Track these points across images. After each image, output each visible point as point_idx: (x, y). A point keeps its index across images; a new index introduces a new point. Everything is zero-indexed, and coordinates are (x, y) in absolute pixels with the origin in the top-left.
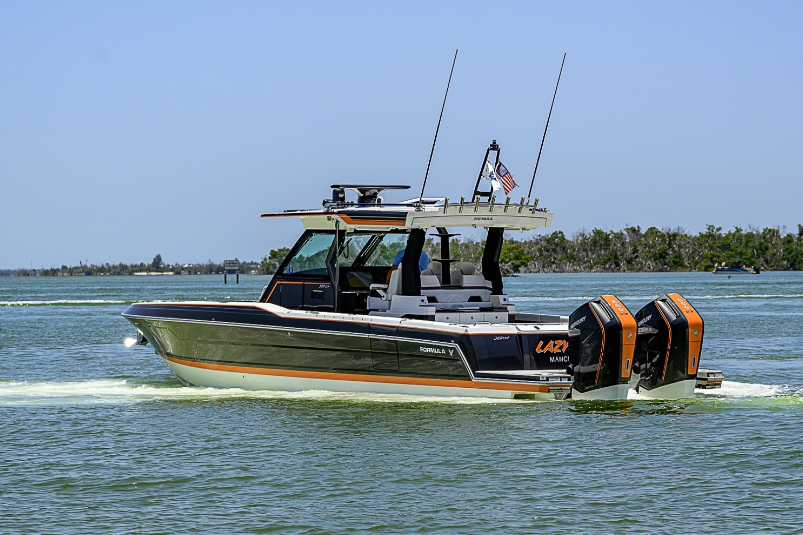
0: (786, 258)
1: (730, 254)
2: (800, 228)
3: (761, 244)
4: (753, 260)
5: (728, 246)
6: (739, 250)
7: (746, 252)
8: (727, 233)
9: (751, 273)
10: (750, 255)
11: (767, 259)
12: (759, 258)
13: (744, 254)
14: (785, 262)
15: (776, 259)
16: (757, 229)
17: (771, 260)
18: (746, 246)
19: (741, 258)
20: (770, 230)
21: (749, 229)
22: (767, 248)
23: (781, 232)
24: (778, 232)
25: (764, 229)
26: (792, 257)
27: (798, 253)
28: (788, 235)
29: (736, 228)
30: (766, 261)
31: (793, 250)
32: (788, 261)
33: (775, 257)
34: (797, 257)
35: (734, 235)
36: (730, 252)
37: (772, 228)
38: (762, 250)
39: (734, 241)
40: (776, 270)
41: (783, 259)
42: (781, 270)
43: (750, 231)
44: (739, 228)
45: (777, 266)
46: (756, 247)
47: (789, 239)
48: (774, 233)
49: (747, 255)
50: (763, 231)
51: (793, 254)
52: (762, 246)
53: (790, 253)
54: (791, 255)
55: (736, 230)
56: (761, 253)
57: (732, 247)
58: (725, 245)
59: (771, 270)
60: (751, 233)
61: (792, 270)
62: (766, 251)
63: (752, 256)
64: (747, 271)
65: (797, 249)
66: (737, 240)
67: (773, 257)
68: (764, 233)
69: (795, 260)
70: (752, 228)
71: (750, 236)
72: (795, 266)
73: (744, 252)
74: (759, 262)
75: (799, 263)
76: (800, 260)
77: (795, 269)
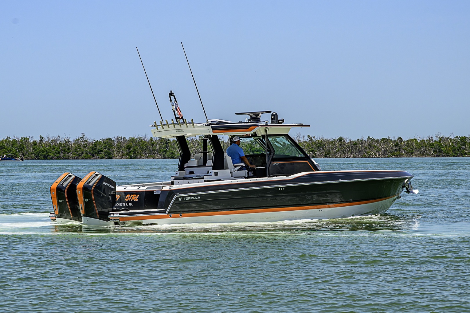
0: (34, 153)
1: (5, 151)
2: (41, 138)
3: (21, 146)
4: (16, 154)
5: (4, 147)
6: (9, 149)
7: (13, 150)
8: (2, 140)
9: (19, 161)
10: (15, 151)
11: (24, 154)
12: (19, 153)
13: (12, 150)
14: (33, 155)
15: (28, 154)
16: (18, 138)
17: (26, 154)
18: (12, 146)
19: (10, 153)
20: (25, 138)
21: (14, 137)
22: (24, 148)
23: (30, 139)
24: (28, 139)
25: (21, 138)
26: (37, 153)
27: (40, 150)
28: (34, 141)
29: (7, 137)
30: (23, 155)
31: (37, 149)
32: (35, 154)
33: (28, 152)
34: (40, 152)
35: (6, 141)
36: (4, 150)
37: (26, 137)
38: (21, 149)
39: (6, 144)
40: (28, 159)
41: (32, 153)
42: (31, 159)
43: (14, 139)
44: (9, 137)
45: (29, 157)
46: (18, 147)
47: (35, 143)
48: (26, 140)
49: (13, 151)
50: (21, 139)
51: (38, 151)
52: (21, 147)
53: (36, 150)
54: (36, 152)
55: (7, 138)
56: (20, 151)
57: (6, 147)
58: (2, 146)
59: (25, 159)
60: (15, 140)
61: (37, 159)
62: (23, 149)
63: (16, 152)
64: (17, 160)
65: (39, 149)
66: (8, 144)
67: (27, 153)
68: (21, 140)
69: (38, 154)
70: (15, 137)
71: (14, 141)
72: (38, 157)
73: (12, 149)
74: (20, 155)
75: (41, 156)
76: (41, 154)
77: (38, 159)
